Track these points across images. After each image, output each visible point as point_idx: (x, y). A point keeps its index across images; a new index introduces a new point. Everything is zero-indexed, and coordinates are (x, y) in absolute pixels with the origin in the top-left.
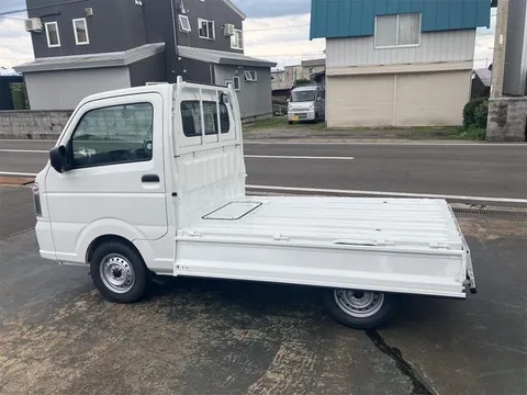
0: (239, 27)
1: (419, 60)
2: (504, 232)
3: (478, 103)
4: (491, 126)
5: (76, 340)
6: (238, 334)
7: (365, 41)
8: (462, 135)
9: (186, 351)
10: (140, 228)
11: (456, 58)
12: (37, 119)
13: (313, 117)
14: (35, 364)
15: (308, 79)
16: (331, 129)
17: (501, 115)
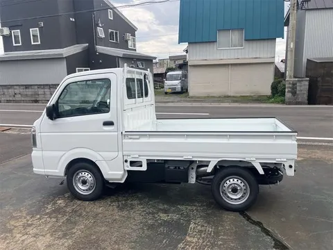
0: (134, 35)
1: (243, 57)
2: (305, 156)
3: (280, 82)
4: (288, 95)
5: (63, 223)
6: (164, 217)
7: (212, 45)
8: (271, 101)
9: (134, 227)
10: (100, 153)
11: (265, 56)
12: (5, 90)
13: (180, 90)
14: (41, 238)
15: (174, 67)
16: (192, 97)
17: (293, 89)
